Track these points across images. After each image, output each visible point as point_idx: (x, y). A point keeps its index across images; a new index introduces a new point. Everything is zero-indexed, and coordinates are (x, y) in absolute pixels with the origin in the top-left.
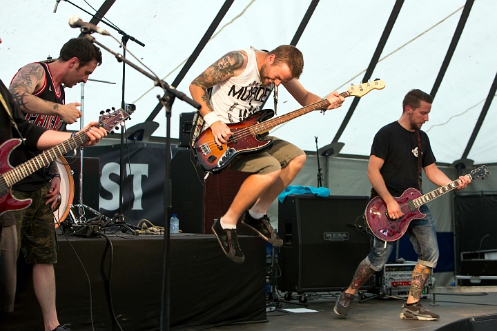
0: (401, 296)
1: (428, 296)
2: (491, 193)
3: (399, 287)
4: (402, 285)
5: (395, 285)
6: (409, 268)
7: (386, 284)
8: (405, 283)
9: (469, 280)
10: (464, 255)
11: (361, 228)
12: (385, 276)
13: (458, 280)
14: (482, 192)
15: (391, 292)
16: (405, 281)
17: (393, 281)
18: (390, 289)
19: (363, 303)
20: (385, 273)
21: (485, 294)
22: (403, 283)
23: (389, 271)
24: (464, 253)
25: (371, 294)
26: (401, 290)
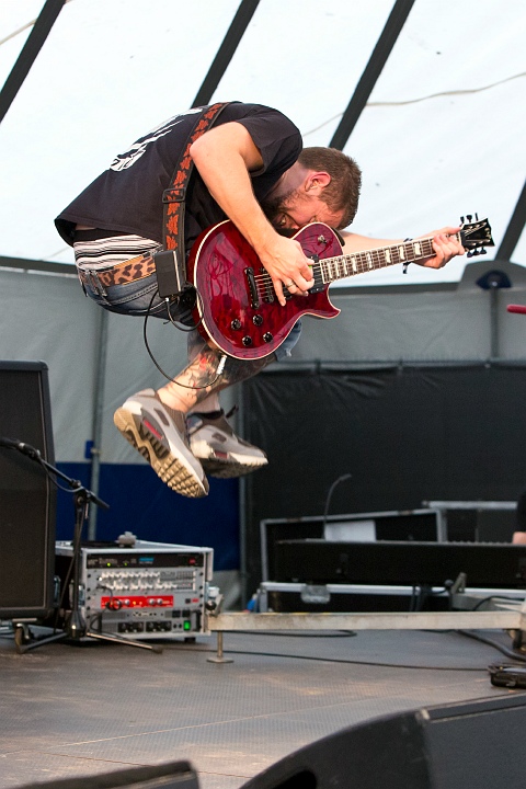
0: (127, 635)
1: (199, 635)
2: (343, 367)
3: (124, 609)
4: (130, 605)
5: (111, 604)
6: (149, 561)
7: (88, 603)
8: (138, 599)
9: (297, 595)
10: (269, 527)
11: (24, 451)
12: (85, 579)
13: (270, 593)
14: (318, 362)
15: (100, 625)
16: (137, 594)
17: (107, 595)
18: (100, 617)
19: (26, 652)
20: (85, 571)
21: (349, 634)
22: (132, 599)
23: (97, 566)
24: (270, 521)
25: (49, 630)
26: (126, 620)
